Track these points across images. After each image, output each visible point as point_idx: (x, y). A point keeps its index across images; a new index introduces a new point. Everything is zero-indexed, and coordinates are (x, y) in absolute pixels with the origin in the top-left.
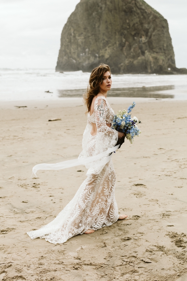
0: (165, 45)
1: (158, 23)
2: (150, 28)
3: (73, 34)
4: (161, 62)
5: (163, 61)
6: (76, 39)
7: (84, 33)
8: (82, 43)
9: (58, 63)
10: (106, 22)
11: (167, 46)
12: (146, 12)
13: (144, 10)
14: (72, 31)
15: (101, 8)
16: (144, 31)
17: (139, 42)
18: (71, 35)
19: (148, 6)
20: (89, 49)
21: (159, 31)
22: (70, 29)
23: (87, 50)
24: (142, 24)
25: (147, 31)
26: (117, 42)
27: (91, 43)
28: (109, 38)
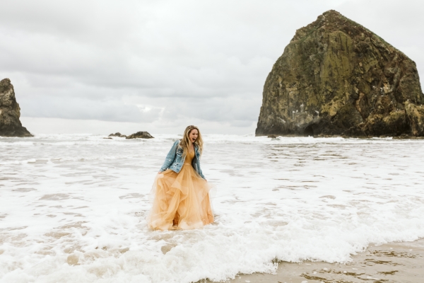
0: (419, 97)
1: (407, 66)
2: (396, 73)
3: (281, 85)
6: (286, 91)
7: (298, 83)
8: (295, 96)
9: (259, 124)
10: (330, 66)
12: (387, 52)
13: (383, 48)
14: (280, 80)
15: (322, 48)
16: (387, 77)
17: (380, 92)
18: (279, 86)
20: (305, 103)
21: (408, 76)
22: (278, 79)
23: (302, 105)
24: (382, 67)
25: (391, 78)
26: (347, 94)
27: (307, 96)
28: (335, 88)
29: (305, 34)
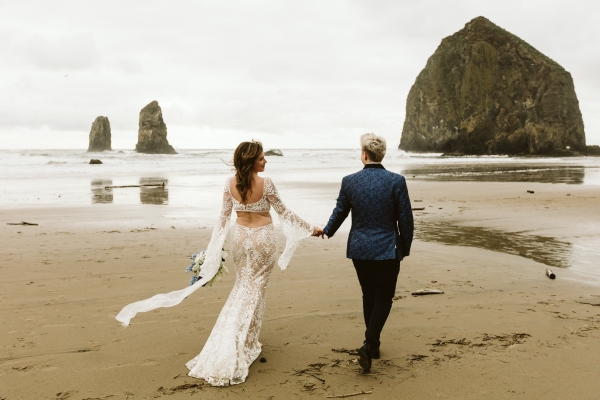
0: (565, 112)
1: (553, 79)
2: (539, 87)
3: (422, 100)
4: (550, 137)
5: (555, 134)
6: (426, 106)
7: (438, 98)
8: (435, 111)
9: (402, 140)
10: (471, 80)
11: (568, 113)
12: (534, 63)
13: (530, 60)
14: (421, 95)
15: (464, 61)
16: (530, 91)
17: (522, 108)
19: (538, 53)
20: (444, 119)
21: (554, 89)
22: (419, 93)
23: (442, 121)
24: (526, 80)
25: (534, 91)
26: (487, 109)
27: (447, 112)
28: (475, 103)
29: (449, 44)
